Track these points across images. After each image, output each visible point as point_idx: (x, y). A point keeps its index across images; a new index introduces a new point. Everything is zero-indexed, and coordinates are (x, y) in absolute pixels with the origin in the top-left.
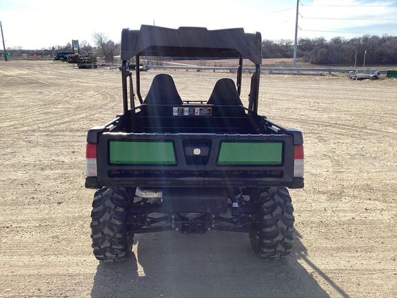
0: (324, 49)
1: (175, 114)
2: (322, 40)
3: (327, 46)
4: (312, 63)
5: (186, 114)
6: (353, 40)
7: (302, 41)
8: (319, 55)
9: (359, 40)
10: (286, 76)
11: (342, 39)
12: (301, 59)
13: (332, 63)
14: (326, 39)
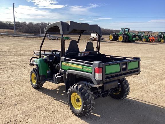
0: (27, 27)
1: (79, 55)
2: (25, 23)
3: (27, 25)
4: (22, 32)
5: (82, 55)
6: (37, 24)
7: (16, 22)
8: (25, 29)
9: (40, 24)
10: (22, 38)
11: (33, 23)
12: (17, 30)
13: (30, 33)
14: (26, 22)
